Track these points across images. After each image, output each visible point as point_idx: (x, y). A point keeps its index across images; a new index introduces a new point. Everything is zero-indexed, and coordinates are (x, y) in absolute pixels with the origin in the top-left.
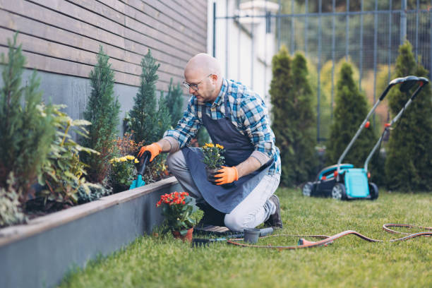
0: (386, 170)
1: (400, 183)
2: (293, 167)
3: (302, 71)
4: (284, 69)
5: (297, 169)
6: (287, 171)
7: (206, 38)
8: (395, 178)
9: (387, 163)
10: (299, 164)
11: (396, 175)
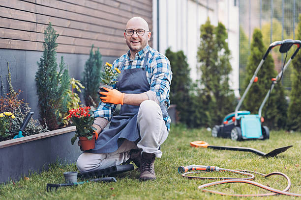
0: (289, 114)
1: (299, 124)
2: (215, 112)
3: (222, 36)
4: (209, 35)
5: (219, 113)
6: (211, 115)
7: (151, 12)
8: (295, 120)
9: (289, 109)
10: (220, 110)
11: (296, 118)
